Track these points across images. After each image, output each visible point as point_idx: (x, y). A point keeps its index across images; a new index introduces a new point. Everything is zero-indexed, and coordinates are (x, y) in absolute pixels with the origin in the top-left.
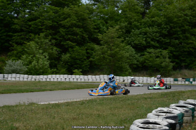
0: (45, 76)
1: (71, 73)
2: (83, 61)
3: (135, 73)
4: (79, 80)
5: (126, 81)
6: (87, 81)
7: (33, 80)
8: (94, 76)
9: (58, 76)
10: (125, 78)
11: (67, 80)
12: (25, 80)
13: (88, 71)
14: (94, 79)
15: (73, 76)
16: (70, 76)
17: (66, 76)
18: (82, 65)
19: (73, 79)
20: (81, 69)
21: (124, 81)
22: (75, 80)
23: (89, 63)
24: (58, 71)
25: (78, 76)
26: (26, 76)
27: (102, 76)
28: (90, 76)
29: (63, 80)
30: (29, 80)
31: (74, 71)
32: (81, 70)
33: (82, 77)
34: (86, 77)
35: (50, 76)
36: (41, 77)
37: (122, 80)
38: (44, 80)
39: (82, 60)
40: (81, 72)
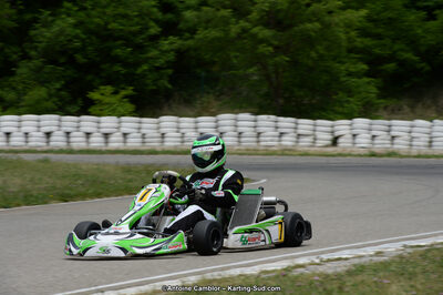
2: (140, 48)
3: (392, 103)
4: (116, 142)
5: (344, 143)
6: (154, 144)
8: (187, 122)
10: (342, 126)
11: (58, 141)
13: (168, 96)
14: (191, 134)
15: (88, 122)
16: (69, 121)
17: (49, 121)
18: (137, 64)
19: (88, 135)
21: (335, 141)
22: (97, 142)
23: (171, 57)
25: (108, 122)
27: (226, 119)
28: (168, 122)
29: (37, 141)
31: (95, 95)
32: (129, 91)
33: (129, 123)
34: (148, 123)
37: (324, 138)
39: (139, 40)
40: (131, 99)
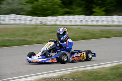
0: (54, 18)
1: (89, 12)
4: (100, 23)
7: (39, 23)
9: (71, 17)
11: (84, 23)
12: (28, 23)
15: (92, 17)
16: (87, 17)
17: (82, 17)
20: (104, 6)
22: (95, 23)
24: (72, 11)
25: (98, 17)
26: (29, 17)
28: (115, 17)
29: (78, 23)
30: (33, 23)
31: (94, 10)
33: (104, 18)
35: (60, 17)
36: (49, 18)
38: (53, 23)
